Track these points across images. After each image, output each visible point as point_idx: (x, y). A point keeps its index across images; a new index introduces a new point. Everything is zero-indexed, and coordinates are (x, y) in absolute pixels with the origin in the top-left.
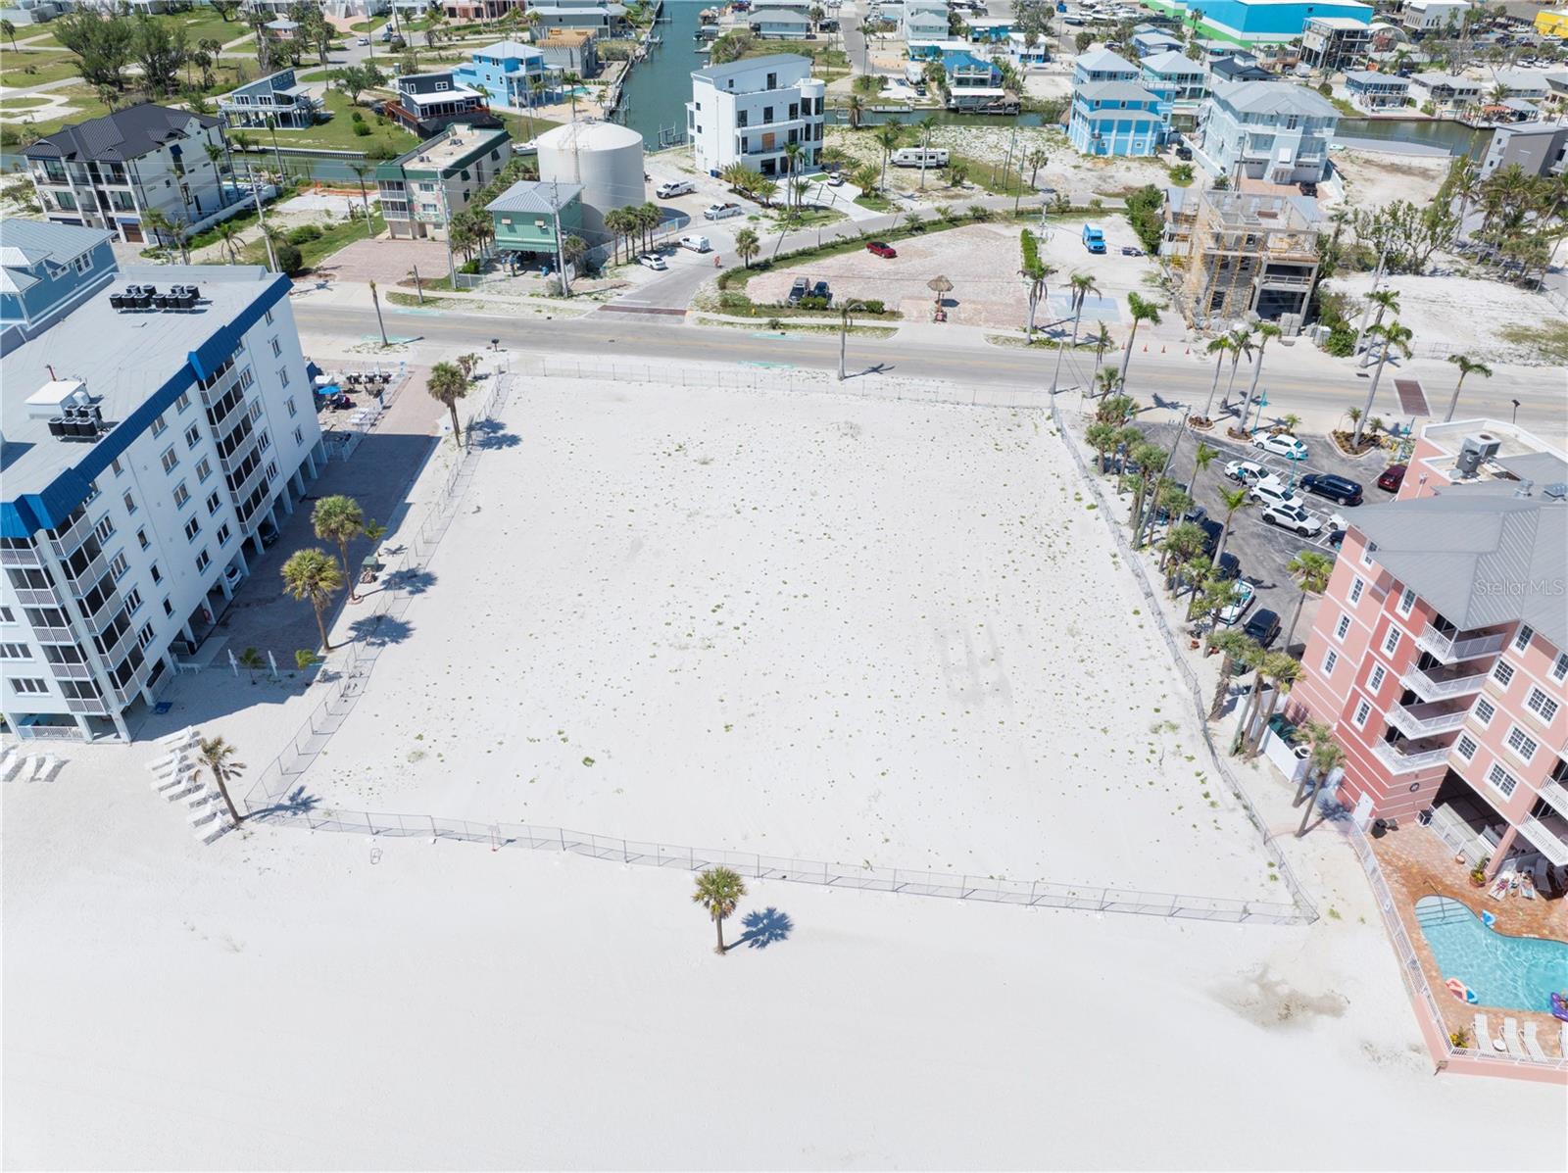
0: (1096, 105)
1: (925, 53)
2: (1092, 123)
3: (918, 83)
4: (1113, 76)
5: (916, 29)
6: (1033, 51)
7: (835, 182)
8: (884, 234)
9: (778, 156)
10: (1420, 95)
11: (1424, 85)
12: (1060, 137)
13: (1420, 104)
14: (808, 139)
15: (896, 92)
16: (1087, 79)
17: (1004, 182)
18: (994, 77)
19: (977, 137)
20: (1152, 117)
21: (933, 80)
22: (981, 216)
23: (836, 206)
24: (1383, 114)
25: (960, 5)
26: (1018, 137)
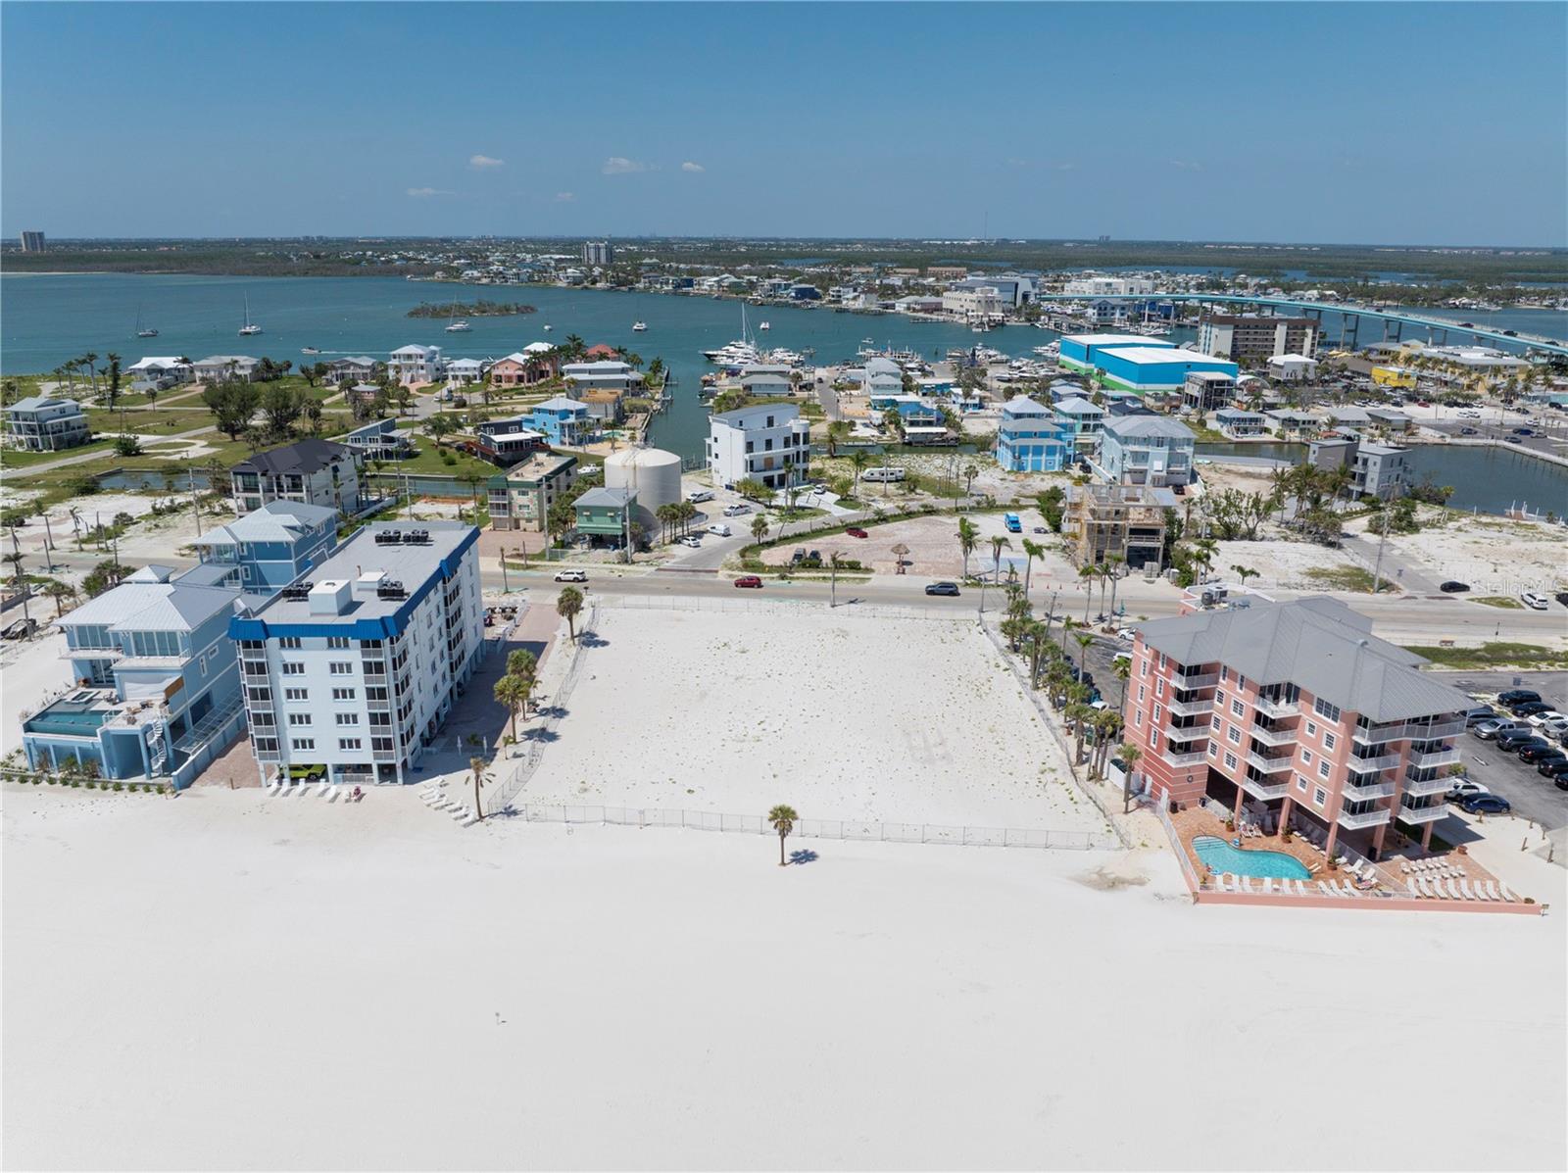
0: (1013, 435)
1: (883, 404)
2: (1012, 449)
3: (879, 426)
4: (1031, 416)
5: (877, 387)
6: (969, 401)
7: (820, 491)
8: (858, 523)
9: (776, 473)
10: (1274, 426)
11: (1276, 418)
12: (990, 460)
13: (1274, 432)
14: (798, 461)
15: (861, 432)
16: (1011, 419)
17: (946, 489)
18: (938, 420)
19: (926, 461)
20: (1059, 443)
21: (891, 423)
22: (930, 511)
23: (821, 507)
24: (1245, 439)
25: (912, 369)
26: (964, 461)
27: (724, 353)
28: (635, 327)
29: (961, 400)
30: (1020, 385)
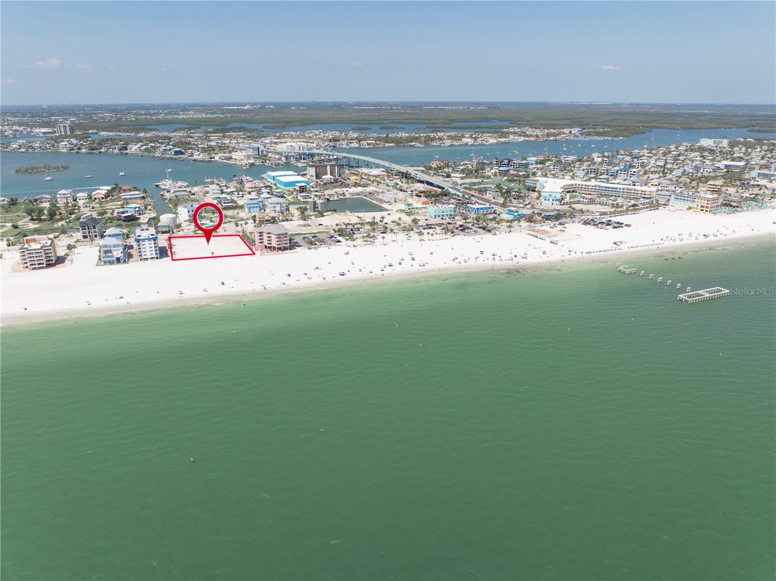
0: (248, 204)
1: (216, 198)
2: (248, 207)
4: (254, 199)
5: (214, 193)
6: (239, 195)
12: (243, 210)
16: (249, 200)
18: (231, 201)
19: (228, 212)
20: (258, 206)
21: (219, 203)
25: (223, 186)
26: (236, 211)
27: (161, 184)
28: (120, 174)
29: (237, 196)
30: (253, 189)
